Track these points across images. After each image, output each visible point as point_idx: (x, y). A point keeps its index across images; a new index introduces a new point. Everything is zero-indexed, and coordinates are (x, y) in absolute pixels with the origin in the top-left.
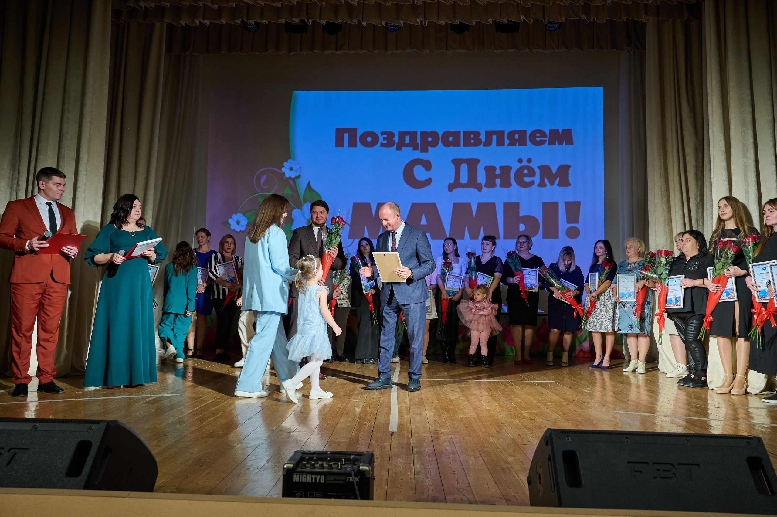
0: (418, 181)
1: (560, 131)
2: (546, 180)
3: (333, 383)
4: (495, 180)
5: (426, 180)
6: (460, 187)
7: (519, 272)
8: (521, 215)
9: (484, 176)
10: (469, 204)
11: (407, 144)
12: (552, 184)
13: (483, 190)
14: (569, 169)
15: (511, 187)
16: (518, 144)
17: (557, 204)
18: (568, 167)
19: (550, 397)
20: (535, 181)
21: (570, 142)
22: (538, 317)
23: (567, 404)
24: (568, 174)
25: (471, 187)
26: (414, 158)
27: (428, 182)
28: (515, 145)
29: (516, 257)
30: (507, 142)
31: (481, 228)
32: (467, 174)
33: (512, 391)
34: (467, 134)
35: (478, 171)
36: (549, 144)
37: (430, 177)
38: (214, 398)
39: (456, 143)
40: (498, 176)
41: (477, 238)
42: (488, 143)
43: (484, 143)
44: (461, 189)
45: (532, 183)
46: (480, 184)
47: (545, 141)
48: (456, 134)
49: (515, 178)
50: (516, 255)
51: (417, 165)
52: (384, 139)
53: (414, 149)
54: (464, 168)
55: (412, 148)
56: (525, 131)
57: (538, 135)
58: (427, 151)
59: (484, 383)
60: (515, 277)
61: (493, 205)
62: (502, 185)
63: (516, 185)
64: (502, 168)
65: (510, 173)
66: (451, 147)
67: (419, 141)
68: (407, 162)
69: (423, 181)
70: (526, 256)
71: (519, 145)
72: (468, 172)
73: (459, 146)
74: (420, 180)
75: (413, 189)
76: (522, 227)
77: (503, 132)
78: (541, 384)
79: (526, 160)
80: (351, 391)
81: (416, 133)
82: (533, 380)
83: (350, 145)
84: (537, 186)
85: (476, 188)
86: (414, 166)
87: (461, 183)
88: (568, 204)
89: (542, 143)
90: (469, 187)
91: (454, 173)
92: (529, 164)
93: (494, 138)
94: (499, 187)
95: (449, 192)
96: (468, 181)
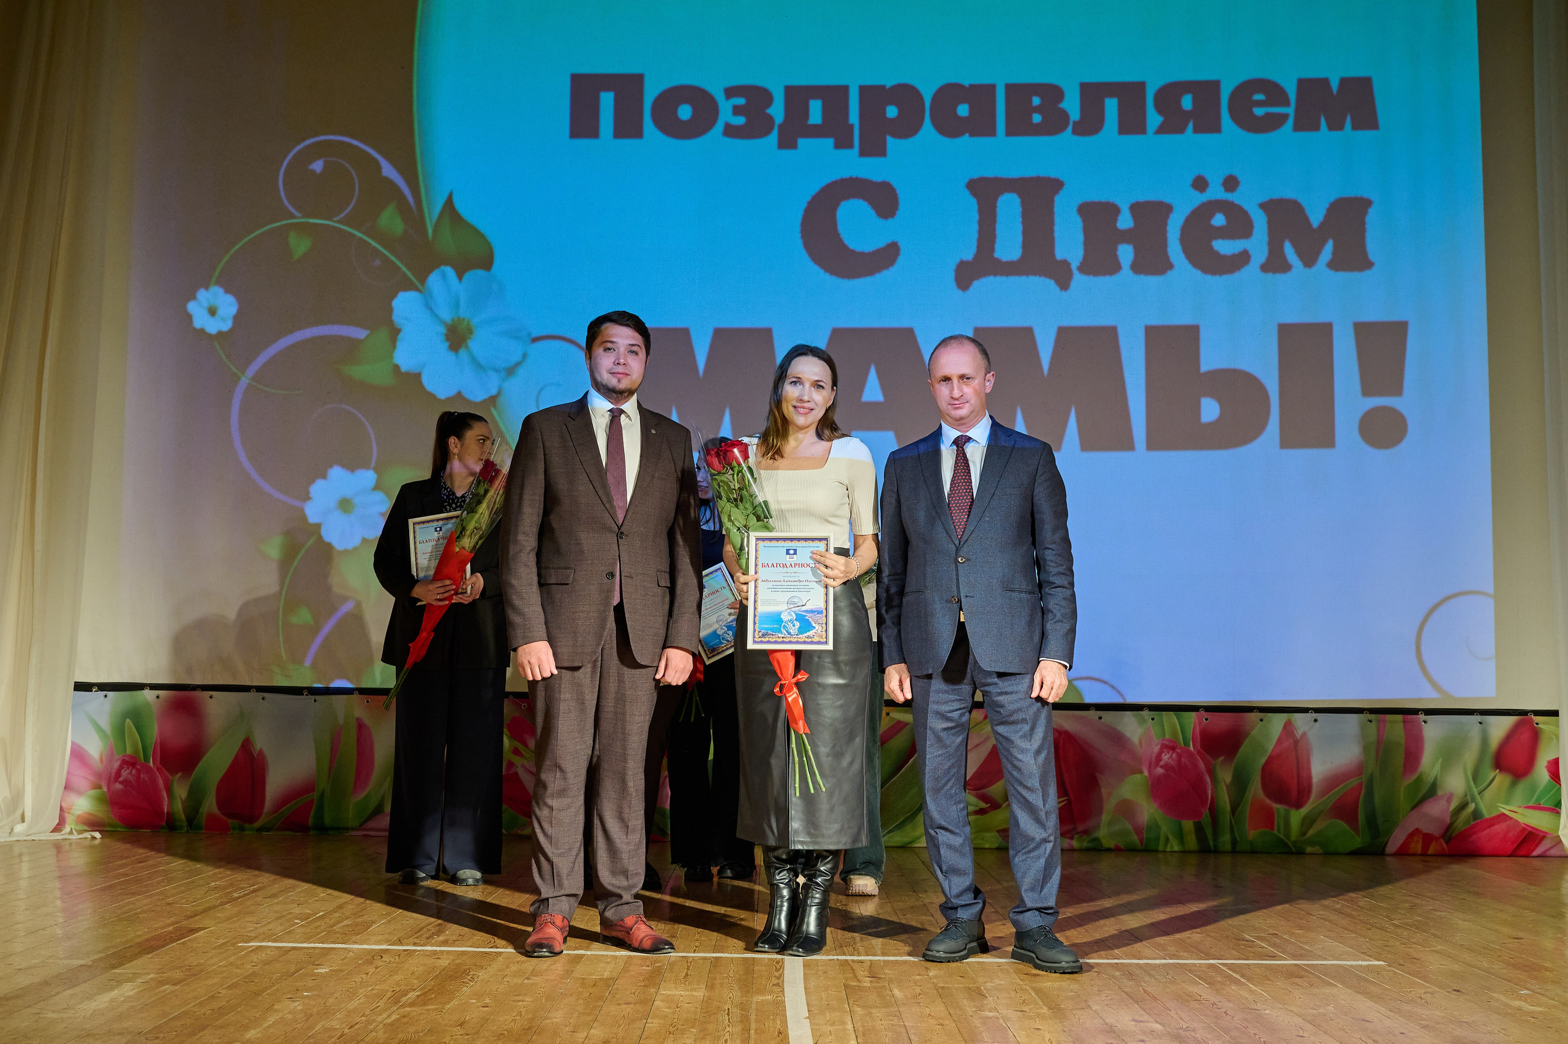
0: (853, 251)
1: (1335, 85)
2: (1289, 250)
4: (1116, 249)
5: (879, 251)
6: (995, 274)
8: (1205, 366)
9: (1080, 237)
10: (1028, 332)
11: (814, 126)
12: (1309, 260)
13: (1074, 283)
14: (1365, 213)
15: (1170, 274)
16: (1190, 126)
17: (1324, 331)
18: (1364, 204)
20: (1251, 252)
21: (1367, 120)
24: (1363, 230)
25: (1034, 274)
26: (836, 177)
27: (888, 255)
28: (1181, 130)
30: (1154, 119)
31: (1069, 413)
32: (1019, 228)
34: (1018, 93)
35: (1057, 219)
36: (1297, 128)
37: (896, 240)
39: (981, 125)
40: (1126, 236)
42: (1090, 124)
43: (1075, 122)
44: (999, 280)
45: (1244, 258)
46: (1066, 264)
47: (1281, 119)
48: (981, 95)
49: (1184, 240)
51: (846, 198)
52: (737, 110)
53: (837, 146)
54: (1009, 207)
55: (830, 142)
56: (1215, 85)
57: (1259, 97)
58: (881, 152)
61: (1109, 334)
62: (1138, 267)
63: (1190, 267)
64: (1137, 209)
65: (1166, 224)
66: (967, 135)
67: (854, 118)
68: (815, 189)
69: (869, 254)
71: (1196, 130)
72: (1023, 223)
73: (992, 132)
74: (858, 249)
75: (834, 279)
77: (1141, 86)
79: (1221, 181)
81: (845, 89)
83: (620, 132)
84: (1259, 270)
85: (1050, 277)
86: (837, 205)
87: (998, 261)
88: (1364, 331)
89: (1273, 123)
90: (1027, 273)
91: (975, 227)
92: (1229, 197)
93: (1111, 106)
94: (1131, 273)
95: (960, 292)
96: (1023, 253)
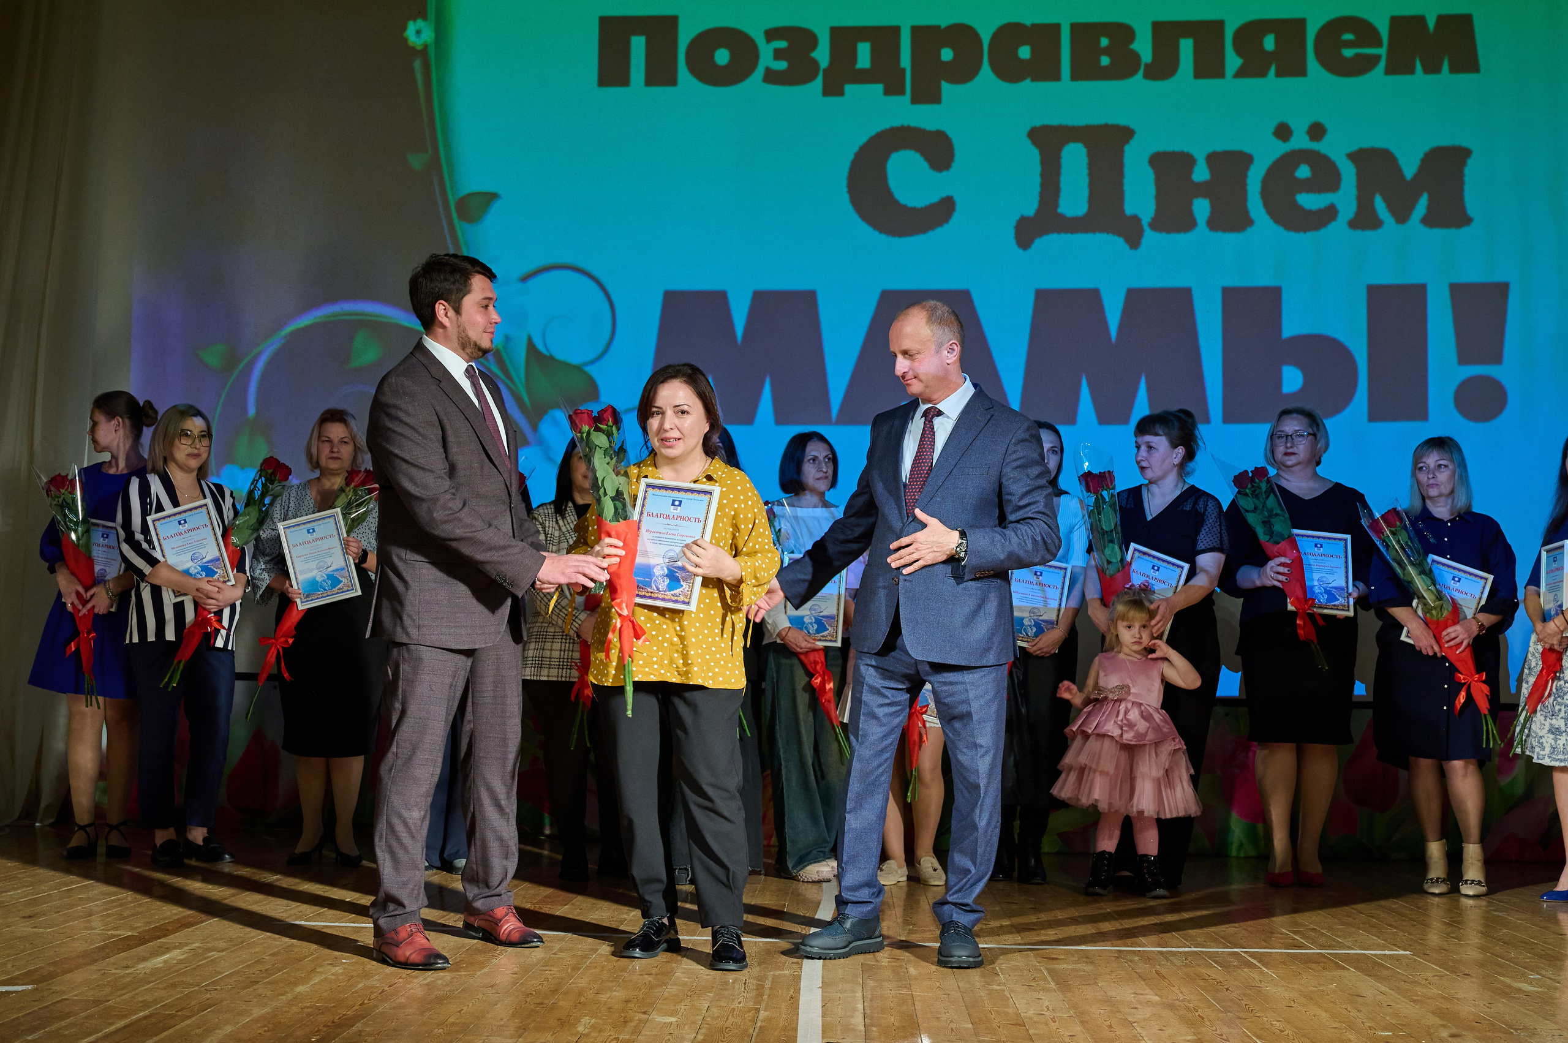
0: (905, 207)
1: (1431, 24)
2: (1380, 204)
3: (584, 957)
4: (1191, 204)
5: (932, 207)
6: (1059, 232)
7: (1283, 544)
8: (1287, 332)
9: (1152, 190)
10: (1094, 295)
11: (863, 71)
12: (1402, 216)
13: (1145, 241)
14: (1464, 164)
15: (1250, 231)
16: (1272, 71)
17: (1420, 290)
18: (1462, 154)
19: (1389, 1010)
20: (1339, 207)
21: (1467, 62)
22: (1355, 711)
23: (1453, 1036)
24: (1461, 183)
25: (1101, 230)
26: (887, 125)
27: (942, 211)
28: (1263, 74)
29: (1270, 490)
30: (1233, 61)
31: (1139, 382)
32: (1085, 181)
33: (1251, 987)
34: (1085, 34)
35: (1127, 171)
36: (1389, 71)
37: (950, 194)
38: (155, 1002)
39: (1045, 69)
40: (1202, 190)
41: (1126, 421)
42: (1163, 67)
43: (1146, 65)
44: (1063, 236)
45: (1329, 214)
46: (1136, 220)
47: (1372, 61)
48: (1045, 36)
49: (1264, 194)
50: (1268, 481)
51: (897, 148)
52: (778, 54)
53: (887, 92)
54: (1075, 158)
55: (879, 87)
56: (1300, 24)
57: (1348, 36)
58: (936, 99)
59: (1147, 958)
60: (1271, 563)
61: (1185, 295)
62: (1214, 224)
63: (1270, 223)
64: (1213, 159)
65: (1246, 176)
66: (1028, 81)
67: (906, 60)
68: (863, 139)
69: (921, 210)
70: (1304, 485)
71: (1279, 74)
72: (1091, 175)
73: (1056, 77)
74: (910, 203)
75: (884, 238)
76: (1292, 379)
77: (1219, 25)
78: (1359, 963)
79: (1306, 128)
80: (652, 987)
81: (895, 31)
82: (1330, 947)
83: (650, 81)
84: (1347, 227)
85: (1119, 235)
86: (887, 157)
87: (1062, 217)
88: (1460, 292)
89: (1361, 66)
90: (1093, 230)
91: (1038, 180)
92: (1315, 146)
93: (1186, 47)
94: (1207, 229)
95: (1021, 251)
96: (1090, 207)
